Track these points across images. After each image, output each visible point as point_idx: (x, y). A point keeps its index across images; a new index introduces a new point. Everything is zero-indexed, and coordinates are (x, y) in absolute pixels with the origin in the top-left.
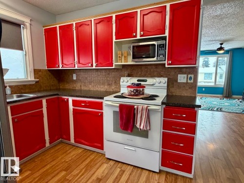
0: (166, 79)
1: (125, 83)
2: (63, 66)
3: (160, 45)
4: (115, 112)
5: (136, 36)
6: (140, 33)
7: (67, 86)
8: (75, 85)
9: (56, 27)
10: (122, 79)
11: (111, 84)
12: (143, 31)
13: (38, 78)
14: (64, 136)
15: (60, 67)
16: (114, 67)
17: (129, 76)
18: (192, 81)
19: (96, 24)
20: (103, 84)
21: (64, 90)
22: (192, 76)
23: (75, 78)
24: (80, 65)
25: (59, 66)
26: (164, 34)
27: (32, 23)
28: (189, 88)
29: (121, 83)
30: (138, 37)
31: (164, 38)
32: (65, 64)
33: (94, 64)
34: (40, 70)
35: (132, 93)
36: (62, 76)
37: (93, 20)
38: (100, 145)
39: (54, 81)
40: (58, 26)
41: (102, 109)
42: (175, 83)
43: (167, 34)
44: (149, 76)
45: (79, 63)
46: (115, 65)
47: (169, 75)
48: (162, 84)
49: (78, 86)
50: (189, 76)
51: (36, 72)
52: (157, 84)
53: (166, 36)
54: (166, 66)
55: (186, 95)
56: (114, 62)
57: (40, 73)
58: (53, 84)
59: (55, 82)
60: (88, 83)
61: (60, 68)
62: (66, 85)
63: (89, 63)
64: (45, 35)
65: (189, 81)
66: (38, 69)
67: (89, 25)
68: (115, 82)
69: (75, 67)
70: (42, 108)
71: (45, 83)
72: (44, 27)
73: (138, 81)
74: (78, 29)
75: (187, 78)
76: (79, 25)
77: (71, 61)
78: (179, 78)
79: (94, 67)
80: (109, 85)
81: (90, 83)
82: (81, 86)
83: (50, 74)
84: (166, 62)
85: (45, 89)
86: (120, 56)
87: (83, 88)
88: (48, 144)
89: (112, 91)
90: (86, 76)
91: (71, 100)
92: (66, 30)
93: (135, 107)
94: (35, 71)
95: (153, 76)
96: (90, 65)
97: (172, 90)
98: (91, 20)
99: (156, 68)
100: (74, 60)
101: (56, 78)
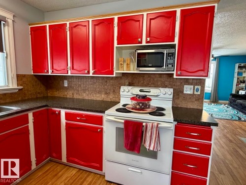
0: (172, 90)
1: (125, 93)
2: (52, 71)
3: (169, 53)
4: (118, 129)
5: (141, 42)
6: (146, 39)
7: (57, 94)
8: (66, 93)
9: (45, 27)
10: (122, 88)
11: (109, 93)
12: (150, 37)
13: (21, 85)
14: (54, 155)
15: (50, 72)
16: (114, 76)
17: (130, 85)
18: (199, 93)
19: (95, 25)
20: (100, 92)
21: (54, 98)
22: (199, 87)
23: (66, 85)
24: (74, 72)
25: (48, 72)
26: (174, 41)
27: (16, 19)
28: (196, 100)
29: (121, 93)
30: (144, 43)
31: (173, 46)
32: (56, 70)
33: (91, 71)
34: (24, 76)
35: (138, 107)
36: (50, 82)
37: (90, 21)
38: (98, 165)
39: (41, 88)
40: (48, 25)
41: (102, 124)
42: (180, 94)
43: (176, 42)
44: (152, 85)
45: (73, 69)
46: (116, 73)
47: (174, 85)
48: (167, 96)
49: (69, 94)
50: (196, 87)
51: (20, 78)
52: (162, 96)
53: (175, 44)
54: (175, 77)
55: (192, 107)
56: (115, 70)
57: (24, 79)
58: (40, 91)
59: (43, 88)
60: (82, 91)
61: (50, 74)
62: (55, 93)
63: (86, 70)
64: (31, 34)
65: (195, 93)
66: (22, 75)
67: (86, 26)
68: (114, 91)
69: (68, 73)
70: (28, 123)
71: (30, 91)
72: (30, 25)
73: (141, 91)
74: (72, 30)
75: (194, 89)
76: (74, 26)
77: (63, 66)
78: (185, 89)
79: (91, 75)
80: (106, 93)
81: (84, 91)
82: (73, 94)
83: (36, 79)
84: (175, 73)
85: (30, 97)
86: (122, 63)
87: (76, 96)
88: (34, 166)
89: (110, 100)
90: (80, 83)
91: (63, 112)
92: (58, 30)
93: (144, 124)
94: (18, 76)
95: (156, 86)
96: (86, 71)
97: (178, 101)
98: (89, 21)
99: (161, 77)
100: (67, 65)
101: (43, 84)
